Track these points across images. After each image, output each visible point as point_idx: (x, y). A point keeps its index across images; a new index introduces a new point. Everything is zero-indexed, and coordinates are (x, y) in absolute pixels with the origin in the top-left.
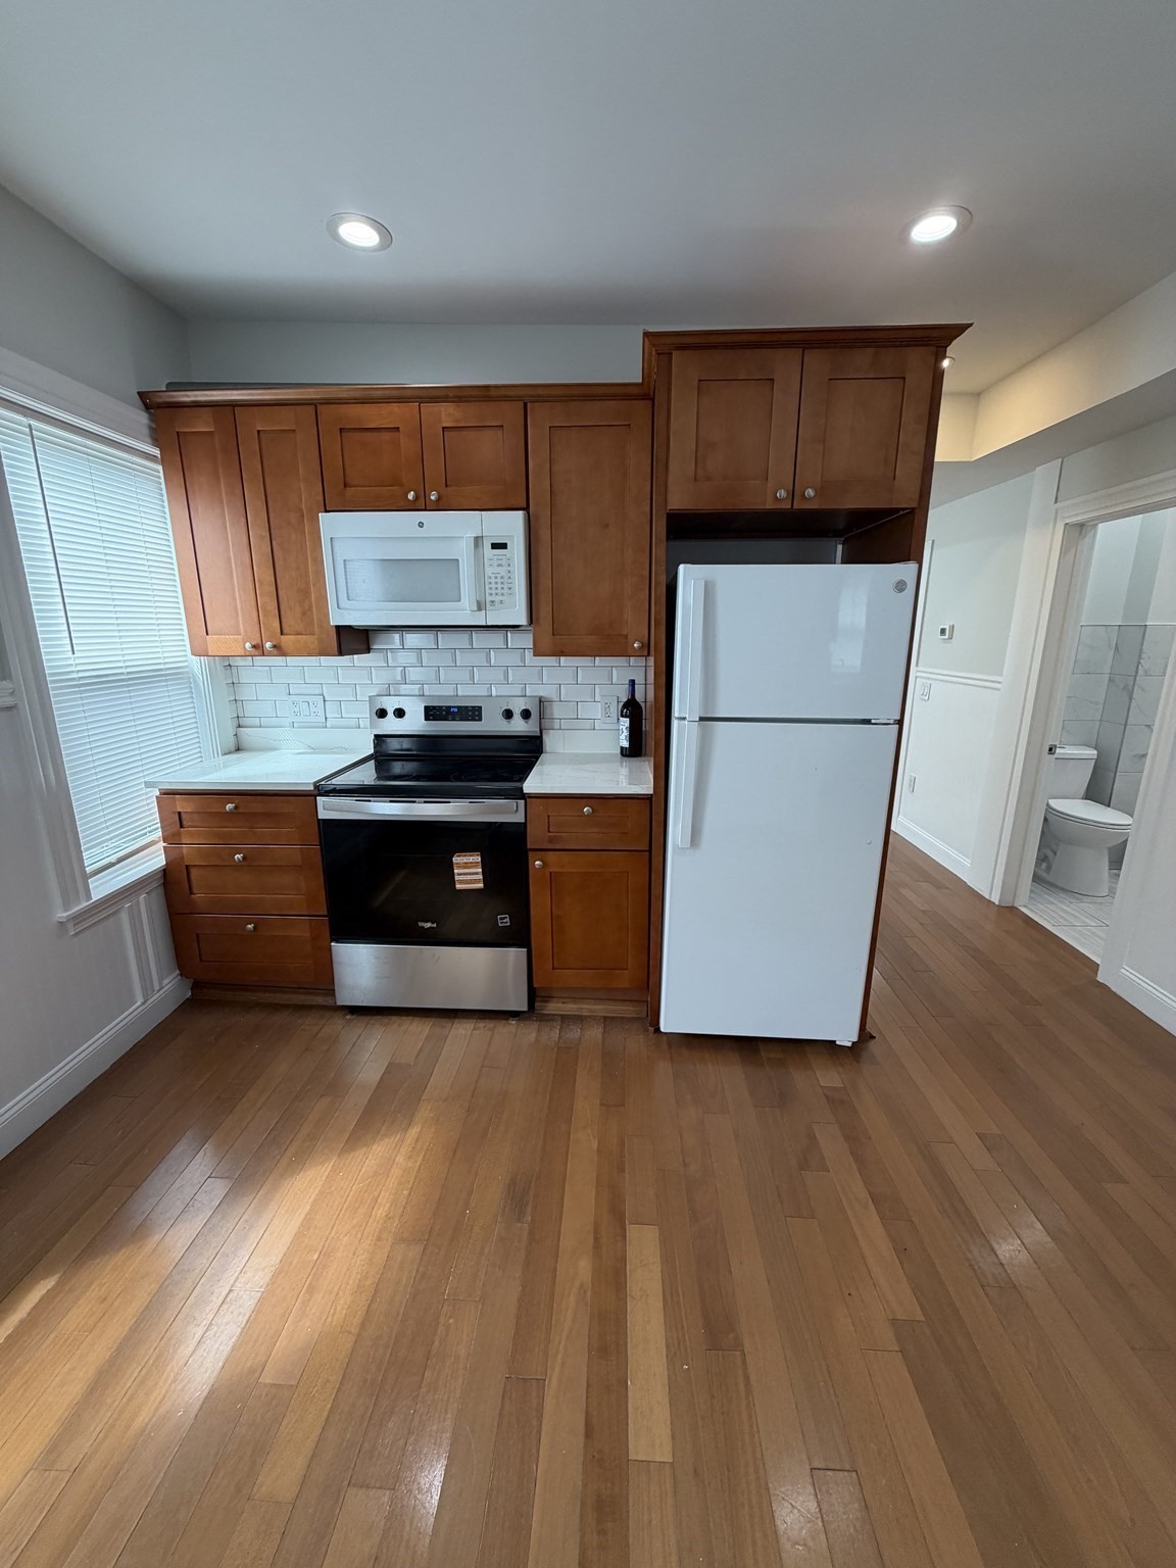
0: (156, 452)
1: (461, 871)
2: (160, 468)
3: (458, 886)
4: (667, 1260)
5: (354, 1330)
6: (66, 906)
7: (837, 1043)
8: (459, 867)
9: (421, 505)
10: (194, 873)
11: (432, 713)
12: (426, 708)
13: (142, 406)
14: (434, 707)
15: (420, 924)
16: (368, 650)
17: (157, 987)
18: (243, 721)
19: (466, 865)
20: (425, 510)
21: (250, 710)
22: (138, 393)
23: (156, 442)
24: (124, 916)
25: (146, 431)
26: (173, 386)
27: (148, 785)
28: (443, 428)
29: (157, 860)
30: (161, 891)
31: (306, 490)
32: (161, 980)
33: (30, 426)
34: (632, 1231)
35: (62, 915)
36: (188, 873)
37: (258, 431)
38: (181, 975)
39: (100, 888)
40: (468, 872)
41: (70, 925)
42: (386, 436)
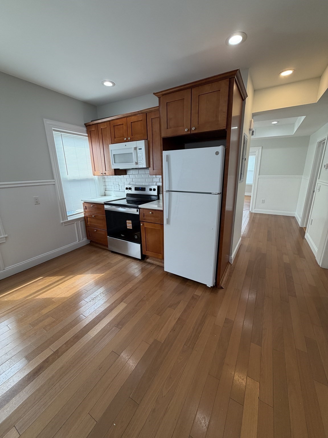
0: (87, 135)
1: (128, 224)
2: (88, 138)
3: (128, 228)
4: (123, 310)
5: (68, 299)
6: (63, 220)
7: (207, 286)
8: (128, 223)
9: (127, 141)
10: (88, 218)
11: (136, 189)
12: (135, 188)
13: (85, 127)
14: (137, 187)
15: (121, 235)
16: (126, 174)
17: (82, 239)
18: (107, 190)
19: (129, 223)
20: (128, 142)
21: (108, 187)
22: (84, 124)
23: (87, 134)
24: (75, 224)
25: (86, 131)
26: (92, 121)
27: (82, 200)
28: (131, 122)
29: (82, 215)
30: (84, 221)
31: (109, 140)
32: (83, 238)
33: (61, 134)
34: (122, 303)
35: (62, 222)
36: (87, 218)
37: (101, 129)
38: (87, 238)
39: (70, 219)
40: (129, 225)
41: (64, 224)
42: (121, 126)
